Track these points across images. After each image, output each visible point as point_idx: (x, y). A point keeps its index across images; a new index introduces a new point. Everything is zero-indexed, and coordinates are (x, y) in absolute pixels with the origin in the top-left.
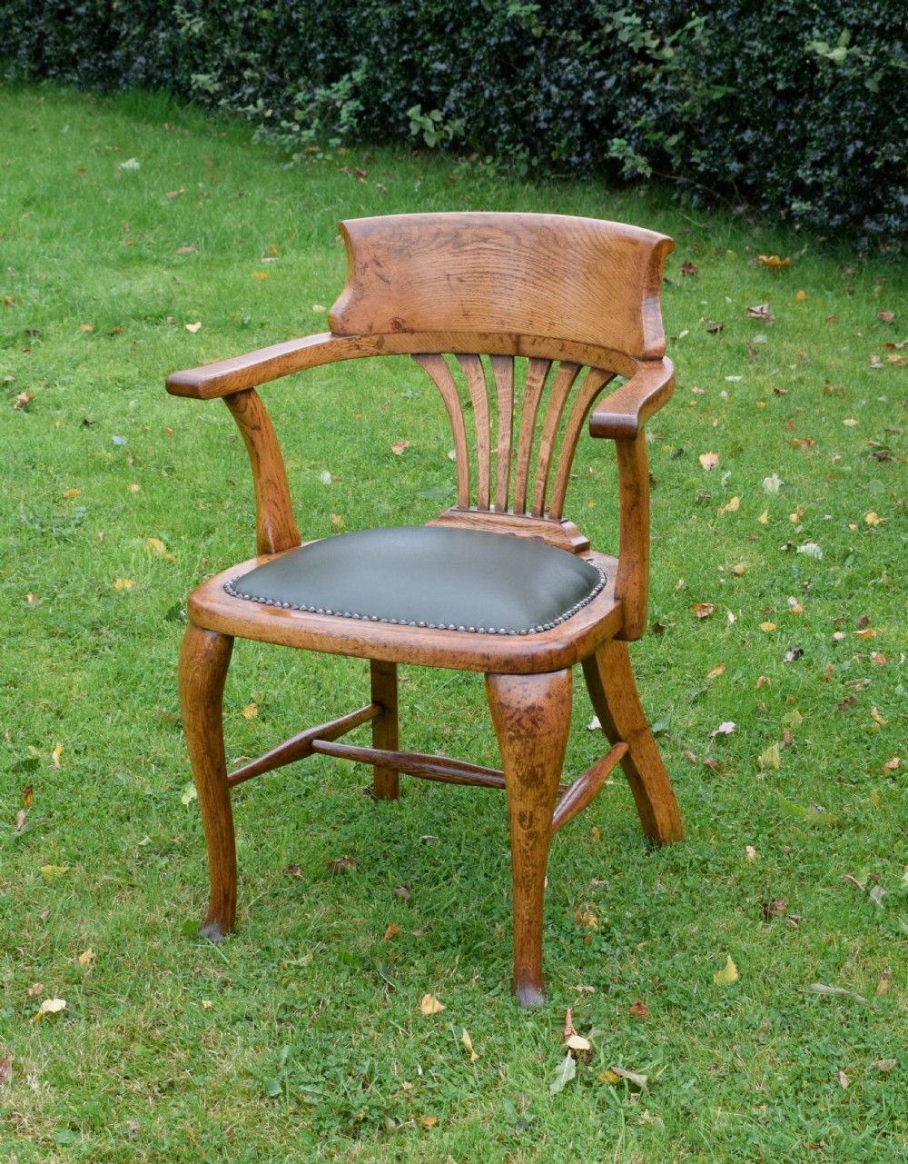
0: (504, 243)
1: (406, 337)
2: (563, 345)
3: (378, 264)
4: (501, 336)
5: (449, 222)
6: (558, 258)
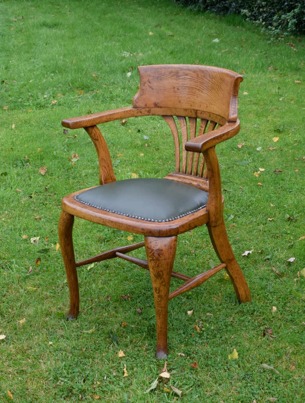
0: (193, 76)
1: (159, 109)
2: (210, 115)
3: (150, 82)
4: (191, 110)
5: (175, 68)
6: (210, 82)
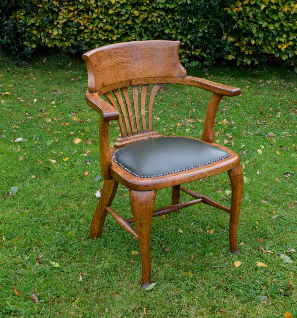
0: (122, 53)
1: (104, 88)
2: (146, 80)
3: (96, 67)
4: (126, 81)
6: (139, 54)
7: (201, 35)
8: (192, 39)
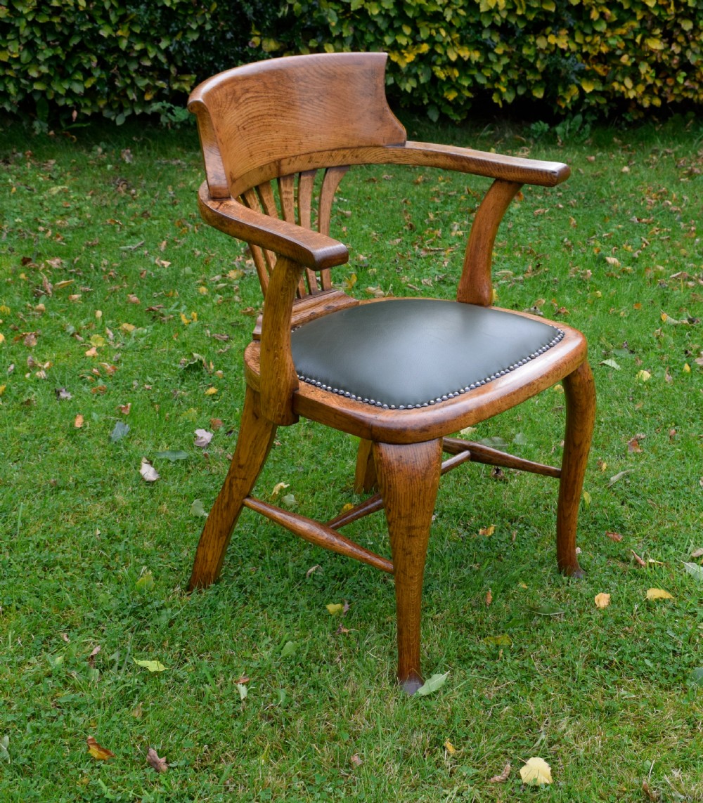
4: (269, 166)
7: (195, 37)
8: (171, 49)
